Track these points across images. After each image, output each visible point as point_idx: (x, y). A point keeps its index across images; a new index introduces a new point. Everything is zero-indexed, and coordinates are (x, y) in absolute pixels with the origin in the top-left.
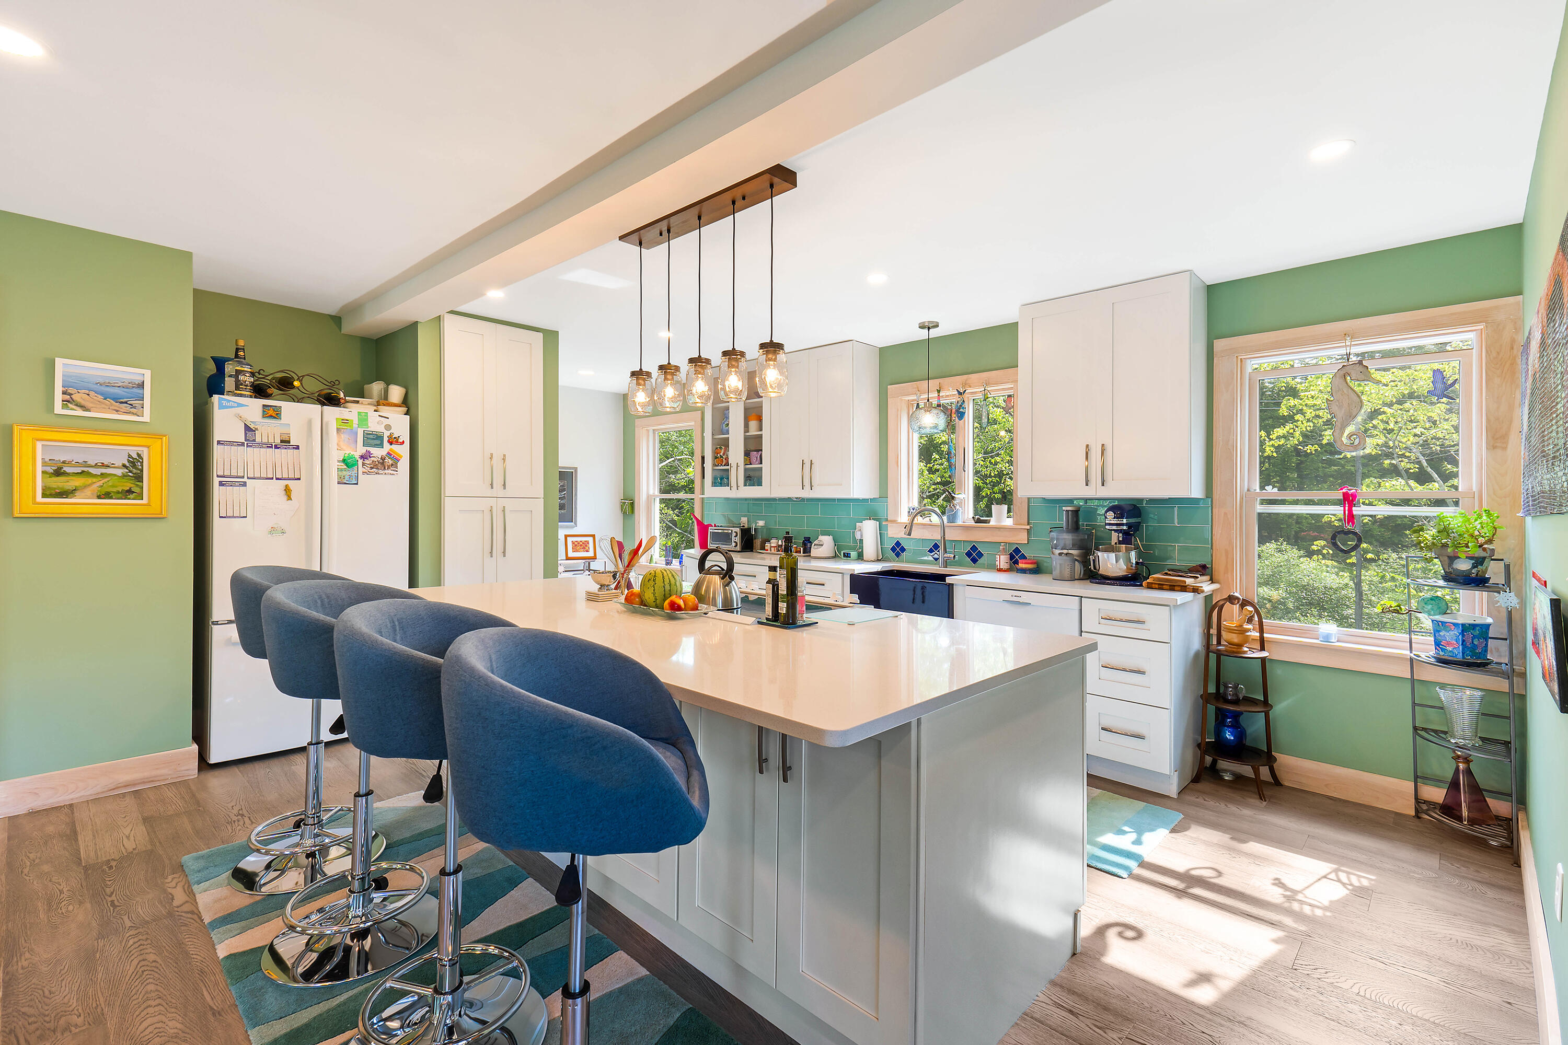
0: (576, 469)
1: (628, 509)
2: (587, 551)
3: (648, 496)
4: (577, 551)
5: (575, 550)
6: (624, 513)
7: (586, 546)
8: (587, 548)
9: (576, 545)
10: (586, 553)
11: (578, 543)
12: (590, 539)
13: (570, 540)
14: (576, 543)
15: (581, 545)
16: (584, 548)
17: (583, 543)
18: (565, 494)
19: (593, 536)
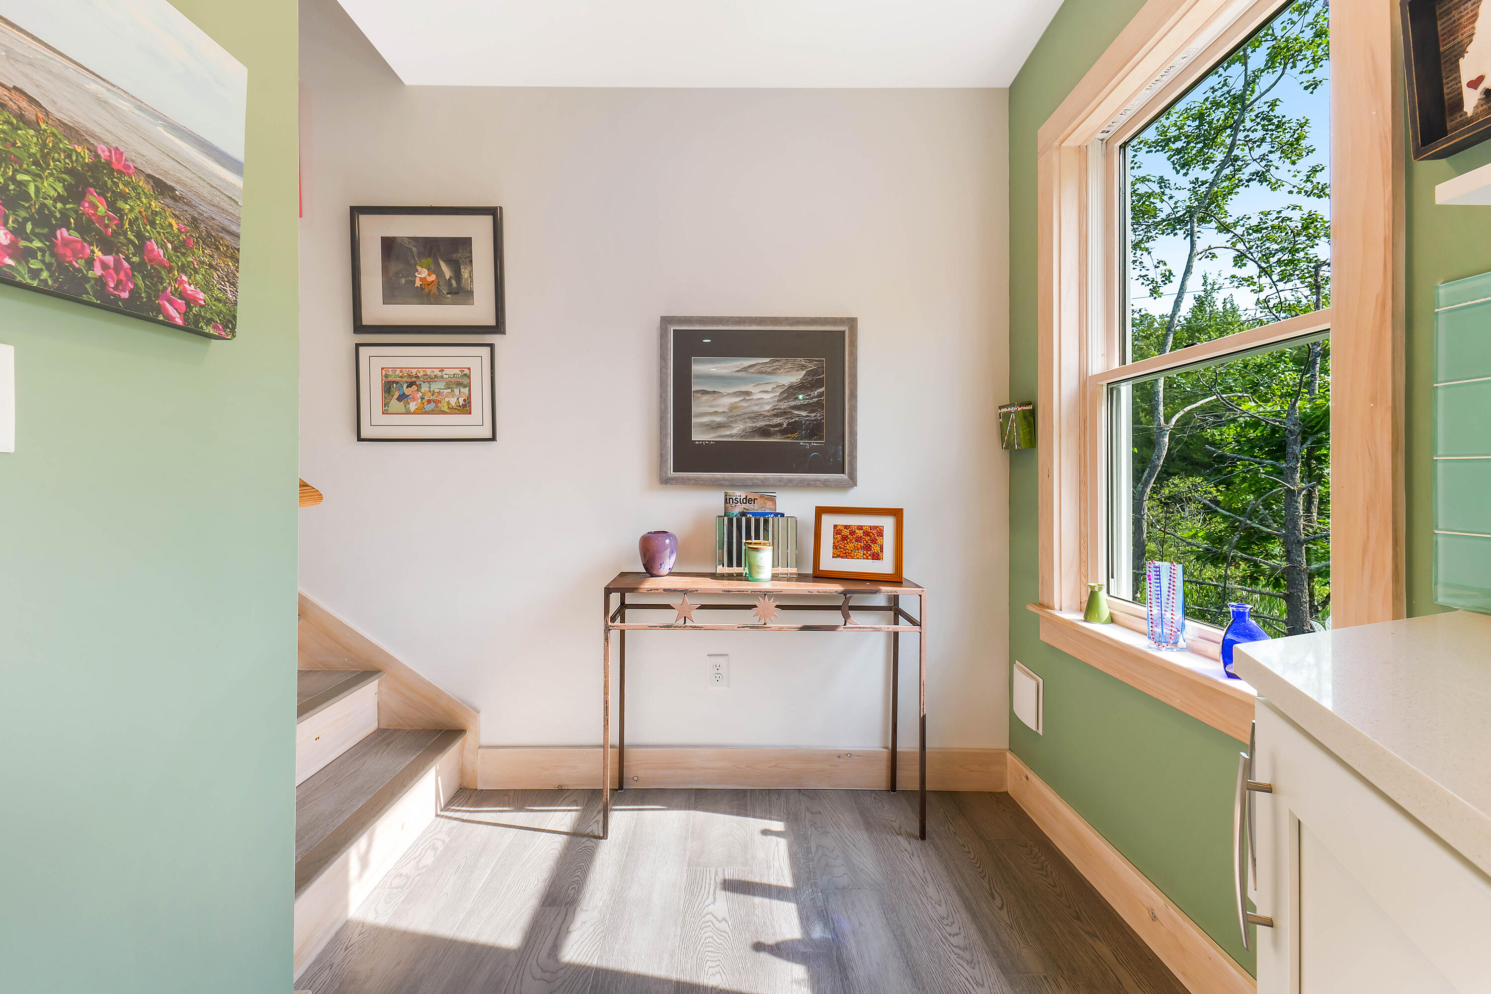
0: (852, 322)
1: (1017, 431)
2: (876, 557)
3: (1085, 383)
4: (846, 555)
5: (840, 552)
6: (1008, 445)
7: (874, 541)
8: (875, 548)
9: (844, 538)
10: (870, 561)
11: (852, 533)
12: (887, 524)
13: (829, 522)
14: (846, 532)
15: (858, 539)
16: (867, 548)
17: (867, 533)
18: (820, 395)
19: (897, 514)
